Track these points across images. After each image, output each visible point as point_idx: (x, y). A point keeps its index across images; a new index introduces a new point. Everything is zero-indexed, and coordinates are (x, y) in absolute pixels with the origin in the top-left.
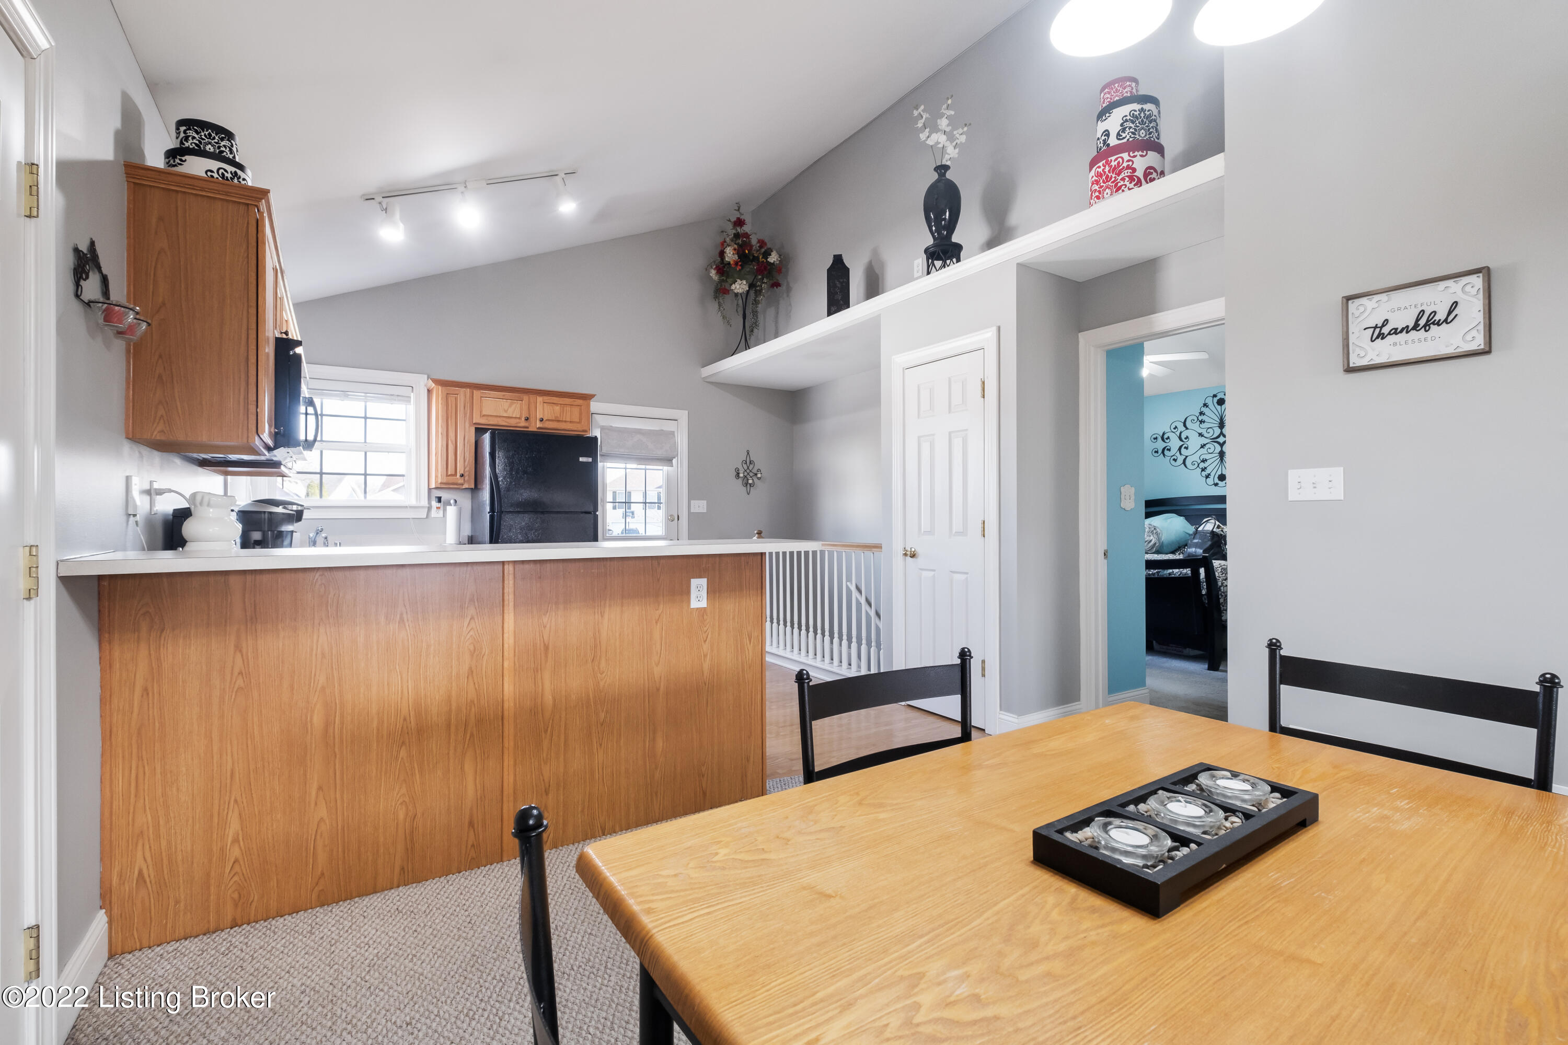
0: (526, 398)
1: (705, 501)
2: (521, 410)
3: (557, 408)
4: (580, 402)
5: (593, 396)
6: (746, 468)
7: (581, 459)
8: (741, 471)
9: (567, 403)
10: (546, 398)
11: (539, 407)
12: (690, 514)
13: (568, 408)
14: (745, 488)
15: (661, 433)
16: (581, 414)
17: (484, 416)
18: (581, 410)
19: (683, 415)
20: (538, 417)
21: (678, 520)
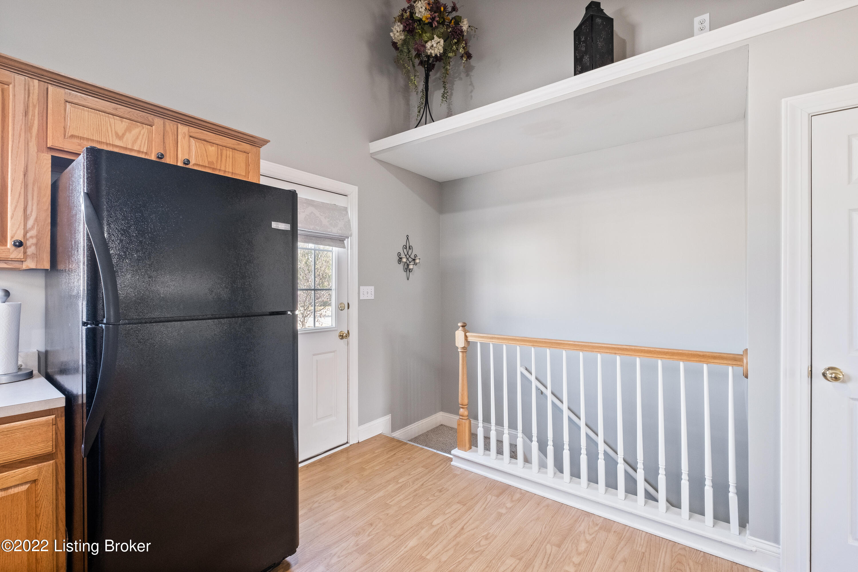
0: (158, 121)
1: (373, 287)
2: (150, 141)
3: (212, 149)
4: (246, 147)
5: (265, 142)
6: (406, 253)
7: (275, 225)
8: (403, 256)
9: (228, 145)
10: (194, 131)
11: (183, 142)
12: (360, 301)
13: (230, 153)
14: (405, 273)
15: (334, 208)
16: (247, 165)
17: (72, 136)
18: (247, 159)
19: (353, 190)
20: (180, 156)
21: (348, 308)
